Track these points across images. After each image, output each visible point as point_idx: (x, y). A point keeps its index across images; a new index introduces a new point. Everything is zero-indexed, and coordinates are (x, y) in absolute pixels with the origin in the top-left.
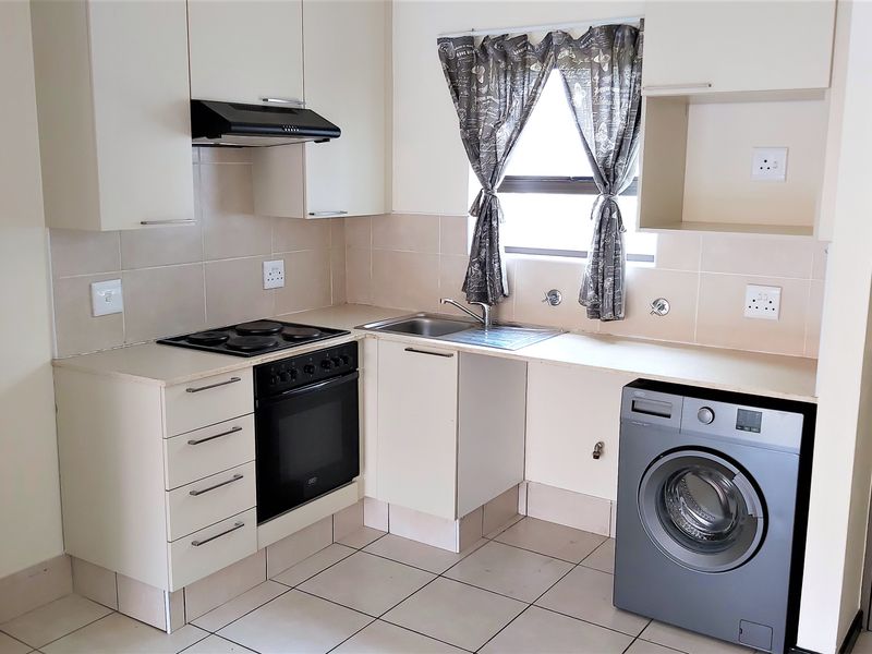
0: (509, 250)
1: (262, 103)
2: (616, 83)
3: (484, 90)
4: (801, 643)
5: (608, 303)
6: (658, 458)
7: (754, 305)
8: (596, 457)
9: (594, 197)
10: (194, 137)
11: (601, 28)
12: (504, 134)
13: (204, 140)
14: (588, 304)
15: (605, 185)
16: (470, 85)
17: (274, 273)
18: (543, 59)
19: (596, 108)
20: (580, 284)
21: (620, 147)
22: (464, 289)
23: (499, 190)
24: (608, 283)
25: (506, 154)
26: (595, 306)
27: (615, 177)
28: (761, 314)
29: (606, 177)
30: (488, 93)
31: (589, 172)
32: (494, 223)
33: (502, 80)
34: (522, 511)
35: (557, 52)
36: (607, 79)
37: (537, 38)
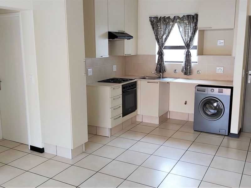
0: (165, 62)
1: (118, 32)
2: (189, 27)
3: (159, 28)
4: (231, 132)
5: (188, 71)
6: (203, 100)
7: (218, 71)
8: (185, 104)
9: (185, 50)
10: (109, 39)
11: (186, 16)
12: (164, 37)
13: (111, 40)
14: (184, 72)
15: (187, 47)
16: (157, 27)
17: (115, 68)
18: (173, 21)
19: (185, 32)
20: (181, 68)
21: (190, 39)
22: (156, 70)
23: (163, 49)
24: (188, 67)
25: (165, 41)
26: (185, 72)
27: (189, 46)
28: (220, 72)
29: (188, 46)
30: (160, 28)
31: (184, 45)
32: (163, 56)
33: (164, 26)
34: (168, 117)
35: (176, 20)
36: (187, 26)
37: (172, 17)
